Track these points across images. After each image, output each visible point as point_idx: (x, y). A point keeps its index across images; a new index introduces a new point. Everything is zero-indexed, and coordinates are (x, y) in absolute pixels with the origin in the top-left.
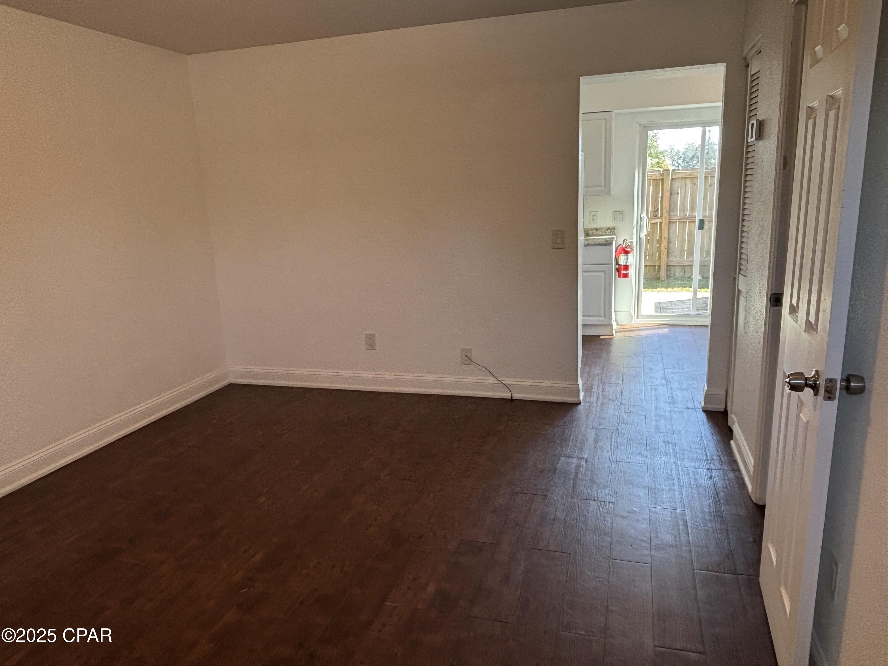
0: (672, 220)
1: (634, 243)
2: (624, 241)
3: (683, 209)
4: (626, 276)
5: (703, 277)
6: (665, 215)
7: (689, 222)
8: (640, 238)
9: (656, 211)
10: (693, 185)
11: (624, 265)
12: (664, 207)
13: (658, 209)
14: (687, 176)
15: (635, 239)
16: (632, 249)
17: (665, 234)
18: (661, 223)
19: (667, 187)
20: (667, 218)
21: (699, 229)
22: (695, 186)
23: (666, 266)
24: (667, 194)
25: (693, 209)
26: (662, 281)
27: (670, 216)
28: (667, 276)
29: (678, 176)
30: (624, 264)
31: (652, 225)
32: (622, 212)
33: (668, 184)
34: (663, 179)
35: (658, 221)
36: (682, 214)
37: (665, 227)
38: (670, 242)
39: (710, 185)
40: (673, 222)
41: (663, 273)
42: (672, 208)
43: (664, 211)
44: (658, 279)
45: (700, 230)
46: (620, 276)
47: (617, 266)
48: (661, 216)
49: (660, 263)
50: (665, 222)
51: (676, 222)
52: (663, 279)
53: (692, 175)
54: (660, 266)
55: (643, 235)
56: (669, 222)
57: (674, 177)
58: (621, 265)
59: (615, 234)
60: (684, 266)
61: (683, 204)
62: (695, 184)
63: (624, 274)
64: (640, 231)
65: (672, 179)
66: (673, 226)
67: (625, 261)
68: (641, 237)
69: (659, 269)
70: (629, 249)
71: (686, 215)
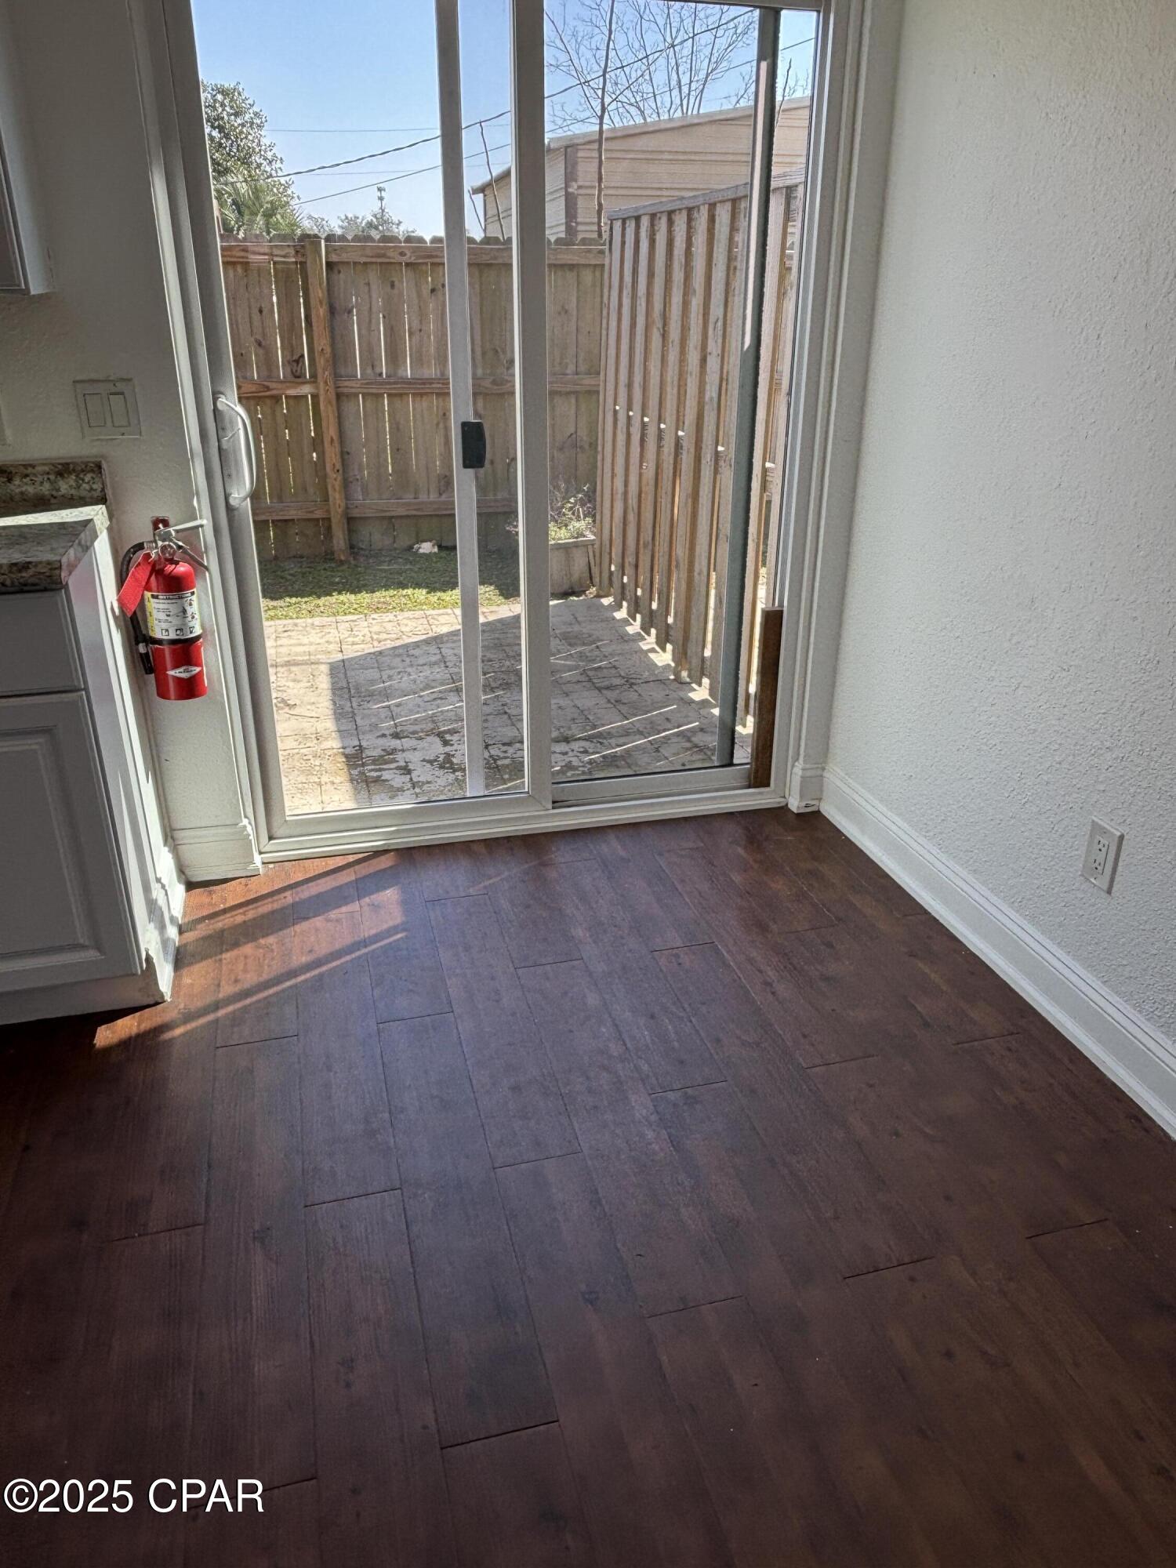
0: (345, 390)
1: (207, 535)
2: (156, 523)
3: (370, 360)
4: (190, 689)
5: (440, 547)
6: (324, 375)
7: (389, 395)
8: (229, 509)
9: (297, 361)
10: (388, 289)
11: (173, 642)
12: (317, 348)
13: (302, 356)
14: (369, 260)
15: (206, 521)
16: (198, 565)
17: (331, 431)
18: (315, 397)
19: (318, 293)
20: (331, 383)
21: (465, 466)
22: (396, 291)
23: (345, 521)
24: (321, 311)
25: (395, 357)
26: (342, 563)
27: (337, 376)
28: (352, 547)
29: (344, 257)
30: (173, 636)
31: (292, 402)
32: (120, 386)
33: (321, 278)
34: (303, 264)
35: (306, 390)
36: (369, 371)
37: (328, 412)
38: (348, 453)
39: (433, 291)
40: (348, 396)
41: (339, 540)
42: (339, 357)
43: (321, 362)
44: (329, 556)
45: (471, 472)
46: (163, 694)
47: (142, 648)
48: (314, 376)
49: (328, 511)
50: (326, 394)
51: (356, 395)
52: (343, 558)
53: (384, 256)
54: (329, 519)
55: (240, 493)
56: (339, 396)
57: (334, 258)
58: (159, 642)
59: (102, 500)
60: (391, 518)
61: (369, 344)
62: (393, 286)
63: (179, 680)
64: (226, 476)
65: (330, 265)
66: (348, 407)
67: (176, 621)
68: (232, 502)
69: (329, 528)
70: (182, 568)
71: (381, 374)
